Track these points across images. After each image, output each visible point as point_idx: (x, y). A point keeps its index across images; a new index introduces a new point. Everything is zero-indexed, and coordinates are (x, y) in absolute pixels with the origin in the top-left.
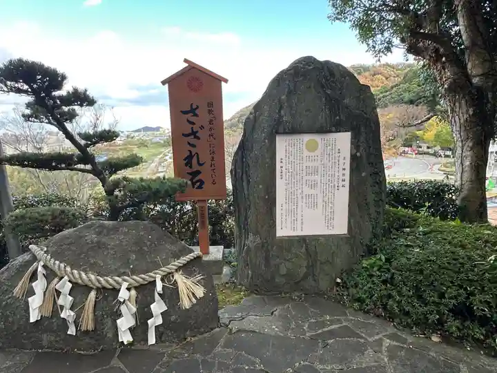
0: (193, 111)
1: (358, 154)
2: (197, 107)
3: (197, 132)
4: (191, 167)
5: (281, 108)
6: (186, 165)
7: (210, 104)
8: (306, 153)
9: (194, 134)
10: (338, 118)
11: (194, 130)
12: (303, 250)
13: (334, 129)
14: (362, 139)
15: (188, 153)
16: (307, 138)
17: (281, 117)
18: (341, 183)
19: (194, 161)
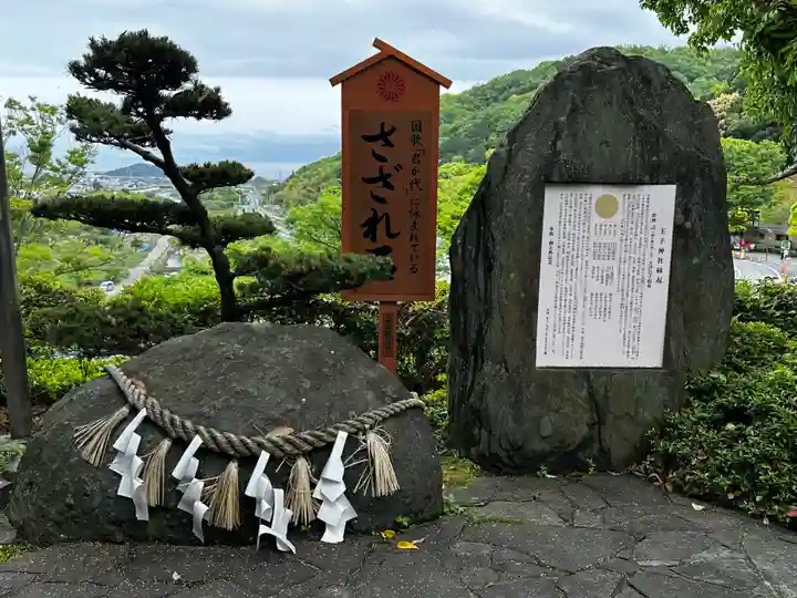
0: (384, 136)
1: (688, 225)
2: (393, 130)
3: (389, 175)
4: (374, 239)
5: (558, 137)
6: (366, 235)
7: (417, 126)
8: (596, 219)
9: (384, 179)
10: (655, 158)
11: (385, 172)
12: (584, 393)
13: (647, 178)
14: (696, 198)
15: (371, 214)
16: (598, 192)
17: (556, 153)
18: (656, 275)
19: (381, 228)
